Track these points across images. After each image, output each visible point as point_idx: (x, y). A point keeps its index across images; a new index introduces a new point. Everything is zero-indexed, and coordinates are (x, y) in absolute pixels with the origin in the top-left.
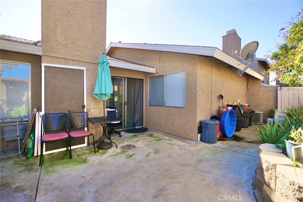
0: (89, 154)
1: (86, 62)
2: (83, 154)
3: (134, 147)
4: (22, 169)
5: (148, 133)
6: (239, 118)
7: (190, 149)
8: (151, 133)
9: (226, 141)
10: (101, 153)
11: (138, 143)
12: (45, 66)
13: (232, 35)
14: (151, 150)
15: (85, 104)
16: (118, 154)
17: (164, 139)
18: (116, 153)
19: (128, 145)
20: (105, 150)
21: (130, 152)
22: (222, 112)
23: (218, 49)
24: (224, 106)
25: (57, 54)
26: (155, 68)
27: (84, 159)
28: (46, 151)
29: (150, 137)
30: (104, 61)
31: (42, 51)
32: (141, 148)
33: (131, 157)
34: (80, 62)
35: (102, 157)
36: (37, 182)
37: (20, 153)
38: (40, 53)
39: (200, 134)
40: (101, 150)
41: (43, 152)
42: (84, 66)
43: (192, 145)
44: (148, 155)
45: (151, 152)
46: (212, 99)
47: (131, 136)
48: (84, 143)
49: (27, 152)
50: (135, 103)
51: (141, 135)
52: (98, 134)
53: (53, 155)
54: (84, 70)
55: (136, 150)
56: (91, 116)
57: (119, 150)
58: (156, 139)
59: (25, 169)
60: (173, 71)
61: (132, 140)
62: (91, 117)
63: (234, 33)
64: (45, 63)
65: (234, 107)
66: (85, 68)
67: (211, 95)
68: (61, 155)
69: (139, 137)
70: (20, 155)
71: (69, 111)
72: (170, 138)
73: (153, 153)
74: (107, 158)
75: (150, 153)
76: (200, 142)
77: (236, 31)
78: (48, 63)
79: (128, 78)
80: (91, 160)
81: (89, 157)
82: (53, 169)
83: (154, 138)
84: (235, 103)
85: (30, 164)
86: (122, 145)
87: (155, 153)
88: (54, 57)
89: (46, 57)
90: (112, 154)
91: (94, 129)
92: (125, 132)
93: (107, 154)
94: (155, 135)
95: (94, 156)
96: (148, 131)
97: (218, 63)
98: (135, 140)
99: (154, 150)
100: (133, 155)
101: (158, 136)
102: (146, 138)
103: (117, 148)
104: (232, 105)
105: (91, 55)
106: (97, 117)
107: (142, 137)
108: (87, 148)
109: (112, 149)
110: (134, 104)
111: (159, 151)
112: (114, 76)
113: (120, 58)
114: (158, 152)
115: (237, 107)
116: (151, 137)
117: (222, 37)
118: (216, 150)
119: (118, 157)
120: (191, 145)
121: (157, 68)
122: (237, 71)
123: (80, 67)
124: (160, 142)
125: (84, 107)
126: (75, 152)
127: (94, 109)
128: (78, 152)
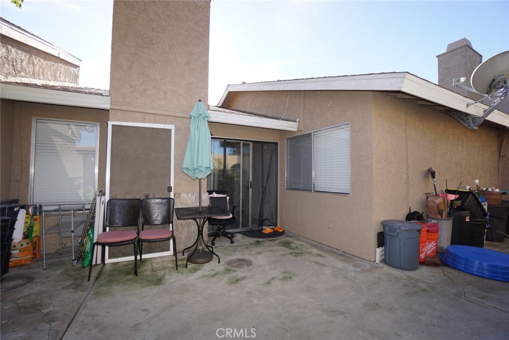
0: (170, 269)
1: (175, 116)
2: (162, 269)
3: (249, 263)
4: (68, 283)
5: (282, 240)
6: (476, 218)
7: (355, 278)
8: (288, 239)
9: (441, 267)
10: (190, 270)
11: (259, 257)
12: (113, 126)
13: (460, 50)
14: (277, 273)
15: (172, 185)
16: (217, 274)
17: (309, 253)
18: (213, 273)
19: (240, 260)
20: (198, 265)
21: (239, 273)
22: (432, 204)
23: (412, 75)
24: (438, 193)
25: (130, 106)
26: (296, 122)
27: (159, 277)
28: (109, 258)
29: (283, 248)
30: (200, 113)
31: (110, 102)
32: (261, 266)
33: (238, 282)
34: (165, 118)
35: (189, 278)
36: (77, 309)
37: (73, 259)
38: (107, 107)
39: (380, 248)
40: (193, 265)
41: (106, 258)
42: (171, 123)
43: (361, 270)
44: (268, 283)
45: (277, 277)
46: (408, 177)
47: (251, 244)
48: (169, 250)
49: (83, 257)
50: (265, 186)
51: (268, 242)
52: (192, 236)
53: (118, 266)
54: (171, 130)
55: (250, 271)
56: (182, 205)
57: (220, 268)
58: (294, 251)
59: (73, 284)
60: (327, 126)
61: (251, 251)
62: (182, 207)
63: (465, 46)
64: (113, 121)
65: (462, 195)
66: (173, 126)
67: (407, 170)
68: (130, 266)
69: (264, 246)
70: (74, 260)
71: (147, 196)
72: (320, 252)
73: (280, 279)
74: (197, 279)
75: (273, 279)
76: (382, 265)
77: (470, 42)
78: (117, 121)
79: (254, 142)
80: (171, 280)
81: (168, 275)
82: (108, 289)
83: (291, 249)
84: (468, 187)
85: (82, 276)
86: (229, 258)
87: (285, 278)
88: (127, 111)
89: (115, 111)
90: (208, 274)
91: (186, 228)
92: (242, 236)
93: (199, 273)
94: (294, 243)
95: (177, 274)
96: (284, 236)
97: (422, 105)
98: (255, 250)
99: (284, 272)
100: (243, 278)
101: (298, 247)
102: (276, 248)
103: (219, 262)
104: (456, 191)
105: (183, 105)
106: (191, 207)
107: (269, 247)
108: (172, 259)
109: (210, 264)
110: (263, 186)
111: (292, 277)
112: (225, 139)
113: (242, 110)
114: (290, 277)
115: (471, 195)
116: (285, 247)
117: (437, 57)
118: (413, 287)
119: (216, 280)
120: (359, 269)
121: (299, 122)
122: (465, 118)
123: (166, 125)
124: (299, 258)
125: (170, 189)
126: (151, 263)
127: (187, 193)
128: (155, 264)
